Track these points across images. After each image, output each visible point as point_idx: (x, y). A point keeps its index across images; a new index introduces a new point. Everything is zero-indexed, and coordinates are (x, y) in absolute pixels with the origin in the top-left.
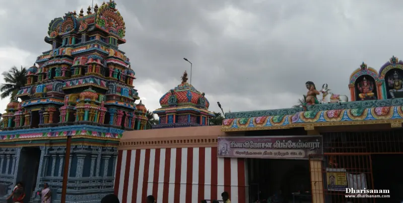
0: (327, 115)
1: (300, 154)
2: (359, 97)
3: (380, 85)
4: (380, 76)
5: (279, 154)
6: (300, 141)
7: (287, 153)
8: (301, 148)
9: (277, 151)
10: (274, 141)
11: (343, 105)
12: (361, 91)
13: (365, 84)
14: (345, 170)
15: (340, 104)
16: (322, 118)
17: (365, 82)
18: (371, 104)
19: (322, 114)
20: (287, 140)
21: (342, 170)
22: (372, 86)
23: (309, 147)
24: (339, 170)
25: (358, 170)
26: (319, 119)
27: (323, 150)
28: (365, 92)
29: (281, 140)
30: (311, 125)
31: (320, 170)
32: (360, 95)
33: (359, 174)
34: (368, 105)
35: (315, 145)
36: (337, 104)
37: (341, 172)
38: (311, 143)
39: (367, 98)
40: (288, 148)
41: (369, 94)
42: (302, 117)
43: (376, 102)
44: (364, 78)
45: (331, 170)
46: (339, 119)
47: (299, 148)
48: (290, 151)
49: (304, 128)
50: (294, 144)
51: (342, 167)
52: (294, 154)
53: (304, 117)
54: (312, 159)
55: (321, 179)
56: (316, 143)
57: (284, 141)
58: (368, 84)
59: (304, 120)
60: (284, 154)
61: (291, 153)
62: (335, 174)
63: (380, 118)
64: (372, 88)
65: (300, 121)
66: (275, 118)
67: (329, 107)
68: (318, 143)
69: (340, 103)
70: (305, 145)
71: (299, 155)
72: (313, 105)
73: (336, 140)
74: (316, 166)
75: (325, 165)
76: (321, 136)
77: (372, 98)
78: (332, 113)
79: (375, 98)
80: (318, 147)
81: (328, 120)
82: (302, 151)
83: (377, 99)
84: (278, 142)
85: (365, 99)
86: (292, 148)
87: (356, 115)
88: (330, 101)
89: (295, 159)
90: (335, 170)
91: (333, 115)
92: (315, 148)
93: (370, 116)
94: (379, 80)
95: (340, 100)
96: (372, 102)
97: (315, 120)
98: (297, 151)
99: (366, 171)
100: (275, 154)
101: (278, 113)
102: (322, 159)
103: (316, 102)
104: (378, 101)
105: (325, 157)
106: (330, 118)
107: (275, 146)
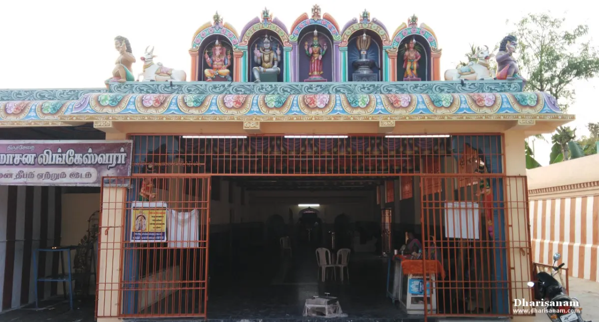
0: (142, 101)
1: (89, 175)
2: (204, 74)
3: (238, 57)
4: (241, 41)
5: (48, 175)
6: (90, 150)
7: (64, 175)
8: (92, 165)
9: (44, 170)
10: (38, 151)
11: (176, 87)
12: (210, 65)
13: (218, 53)
14: (165, 205)
15: (171, 85)
16: (132, 107)
17: (218, 48)
18: (222, 89)
19: (132, 100)
20: (65, 148)
21: (160, 204)
22: (229, 57)
23: (107, 162)
24: (153, 204)
25: (186, 205)
26: (126, 109)
27: (130, 167)
28: (215, 66)
29: (54, 149)
30: (108, 119)
31: (120, 206)
32: (207, 71)
33: (186, 211)
34: (217, 90)
35: (117, 158)
36: (166, 83)
37: (158, 208)
38: (111, 155)
39: (218, 78)
40: (66, 165)
41: (221, 71)
42: (93, 103)
43: (230, 86)
44: (217, 42)
45: (139, 204)
46: (161, 110)
47: (86, 165)
48: (69, 170)
49: (92, 123)
50: (78, 156)
51: (160, 199)
52: (77, 175)
53: (98, 102)
54: (107, 185)
55: (119, 222)
56: (119, 155)
57: (60, 150)
58: (222, 53)
59: (98, 109)
60: (58, 176)
61: (72, 175)
62: (146, 213)
63: (230, 112)
64: (228, 62)
65: (88, 109)
66: (47, 105)
67: (150, 88)
68: (124, 155)
69: (171, 82)
70: (99, 159)
71: (87, 177)
72: (123, 83)
73: (157, 151)
74: (113, 200)
75: (131, 196)
76: (131, 141)
77: (225, 79)
78: (150, 99)
79: (230, 79)
80: (123, 162)
81: (142, 111)
82: (93, 171)
83: (232, 80)
84: (48, 153)
85: (213, 79)
86: (73, 165)
87: (192, 104)
88: (153, 78)
89: (78, 185)
90: (146, 204)
91: (152, 103)
92: (117, 164)
93: (214, 108)
94: (240, 46)
95: (172, 78)
96: (224, 86)
97: (118, 110)
98: (83, 171)
99: (200, 205)
100: (40, 176)
101: (57, 95)
102: (126, 185)
103: (129, 78)
104: (235, 84)
105: (133, 181)
106: (147, 108)
107: (40, 160)
